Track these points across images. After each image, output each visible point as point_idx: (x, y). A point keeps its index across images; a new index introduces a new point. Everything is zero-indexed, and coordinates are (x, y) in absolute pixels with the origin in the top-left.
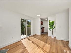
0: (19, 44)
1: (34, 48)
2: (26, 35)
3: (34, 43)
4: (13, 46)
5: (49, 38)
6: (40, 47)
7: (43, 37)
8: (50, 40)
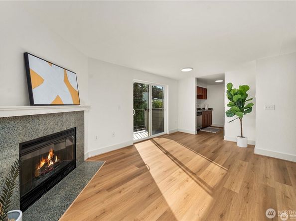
0: (128, 152)
1: (169, 170)
2: (147, 130)
3: (171, 155)
4: (114, 156)
5: (227, 146)
6: (187, 169)
7: (204, 141)
8: (229, 154)
